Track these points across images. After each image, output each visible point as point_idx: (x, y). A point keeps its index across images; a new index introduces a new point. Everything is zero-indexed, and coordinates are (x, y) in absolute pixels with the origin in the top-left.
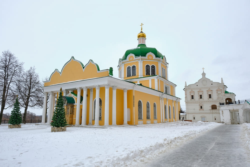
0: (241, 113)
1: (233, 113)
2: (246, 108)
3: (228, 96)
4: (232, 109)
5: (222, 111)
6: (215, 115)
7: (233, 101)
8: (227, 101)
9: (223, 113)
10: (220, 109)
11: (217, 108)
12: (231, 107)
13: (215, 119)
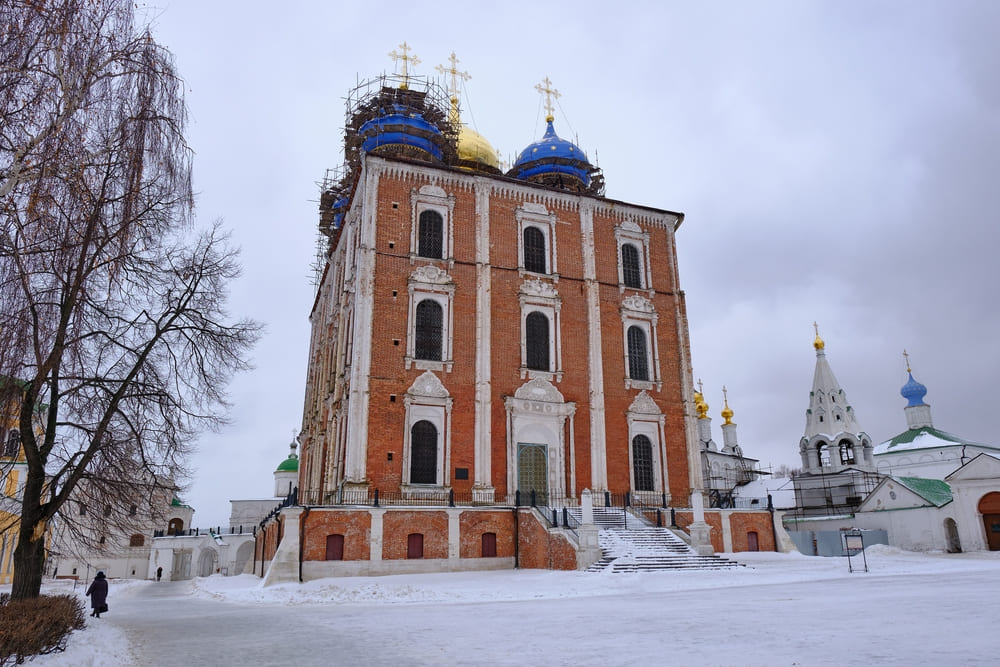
0: (196, 556)
1: (180, 557)
2: (206, 546)
3: (177, 514)
4: (180, 547)
5: (157, 553)
6: (135, 562)
7: (185, 528)
8: (173, 526)
9: (156, 558)
10: (153, 546)
11: (146, 543)
12: (179, 542)
13: (134, 573)
